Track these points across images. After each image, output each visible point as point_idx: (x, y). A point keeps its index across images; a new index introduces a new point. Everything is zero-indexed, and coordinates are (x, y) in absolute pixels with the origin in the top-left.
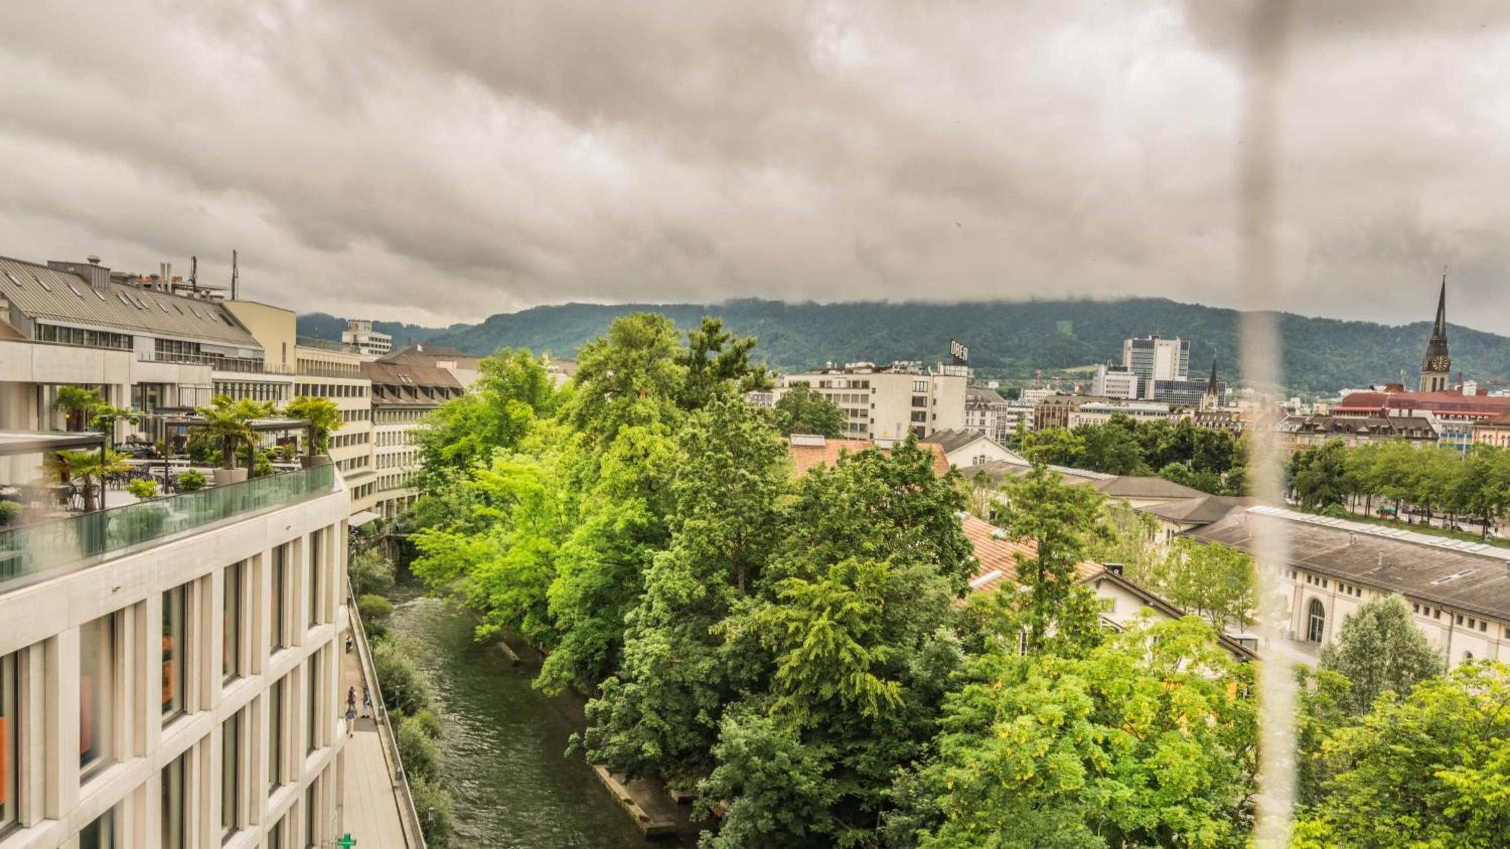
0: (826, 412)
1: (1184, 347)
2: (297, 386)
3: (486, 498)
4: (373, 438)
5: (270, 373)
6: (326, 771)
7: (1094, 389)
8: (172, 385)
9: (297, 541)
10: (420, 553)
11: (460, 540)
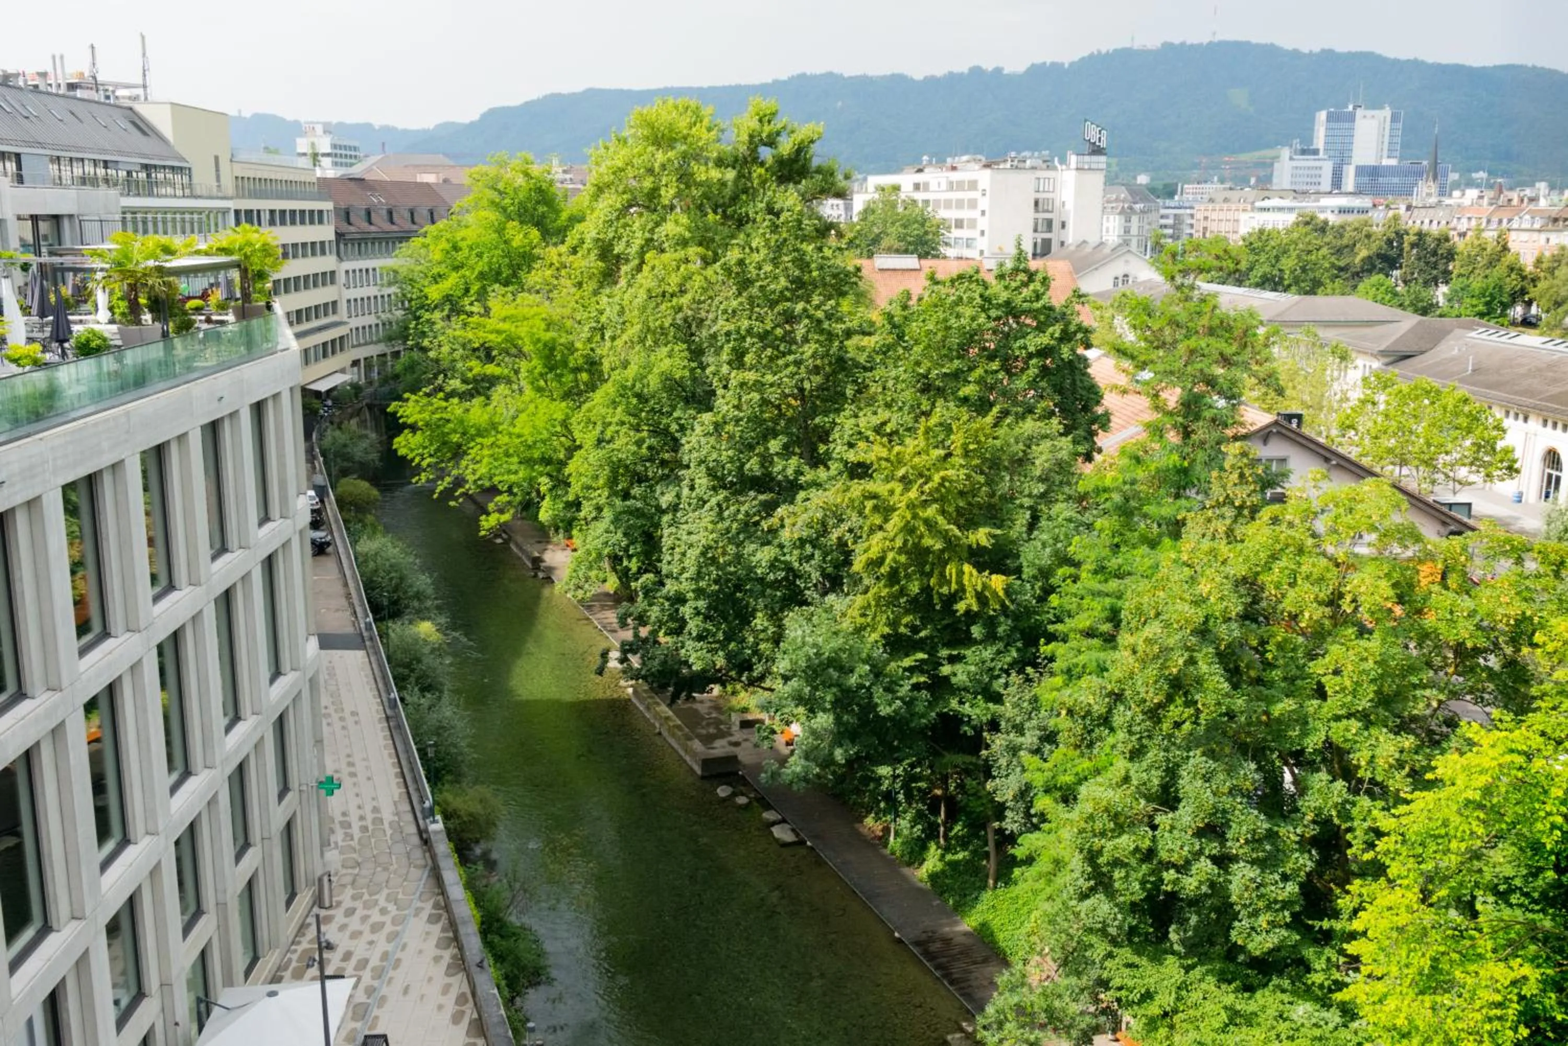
0: (923, 225)
1: (1394, 118)
2: (237, 212)
3: (487, 354)
4: (341, 278)
5: (200, 197)
6: (296, 699)
7: (1275, 180)
8: (71, 216)
9: (233, 415)
10: (405, 426)
11: (456, 408)
